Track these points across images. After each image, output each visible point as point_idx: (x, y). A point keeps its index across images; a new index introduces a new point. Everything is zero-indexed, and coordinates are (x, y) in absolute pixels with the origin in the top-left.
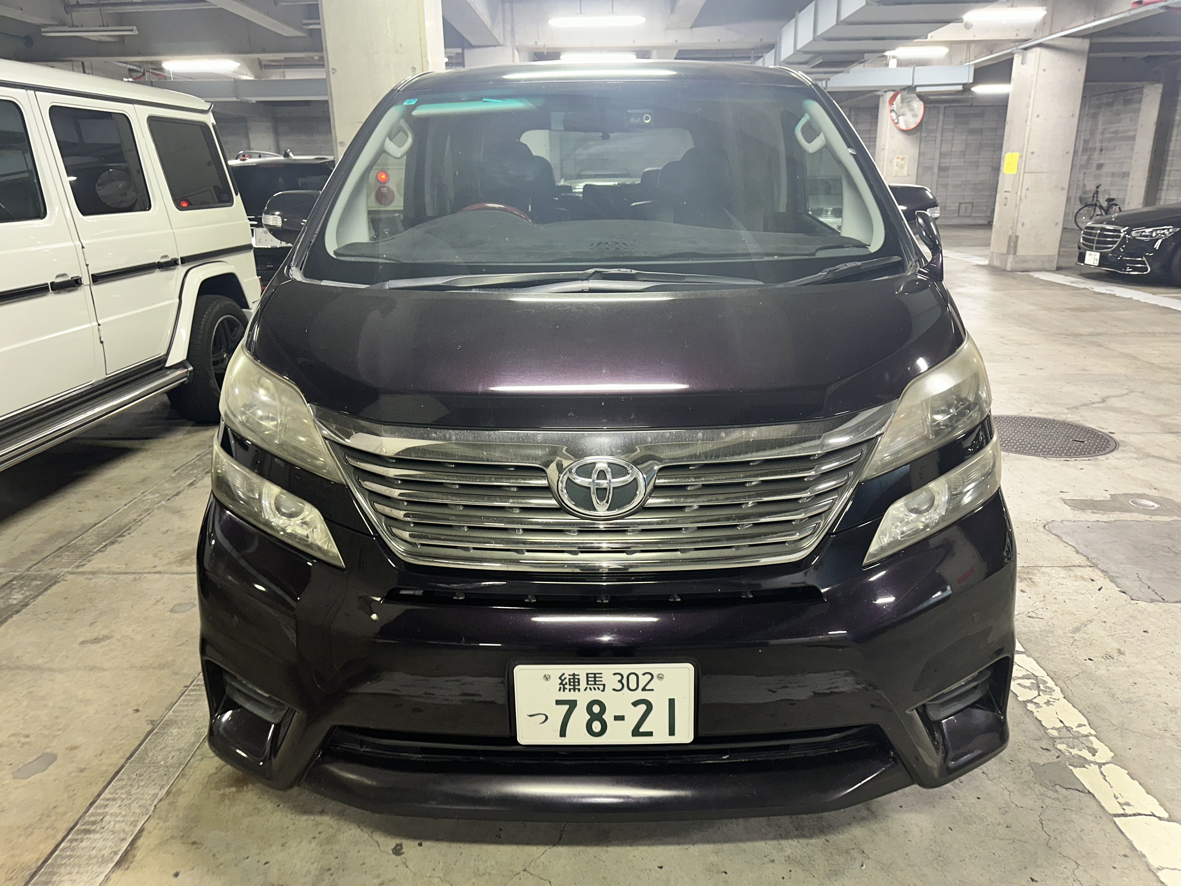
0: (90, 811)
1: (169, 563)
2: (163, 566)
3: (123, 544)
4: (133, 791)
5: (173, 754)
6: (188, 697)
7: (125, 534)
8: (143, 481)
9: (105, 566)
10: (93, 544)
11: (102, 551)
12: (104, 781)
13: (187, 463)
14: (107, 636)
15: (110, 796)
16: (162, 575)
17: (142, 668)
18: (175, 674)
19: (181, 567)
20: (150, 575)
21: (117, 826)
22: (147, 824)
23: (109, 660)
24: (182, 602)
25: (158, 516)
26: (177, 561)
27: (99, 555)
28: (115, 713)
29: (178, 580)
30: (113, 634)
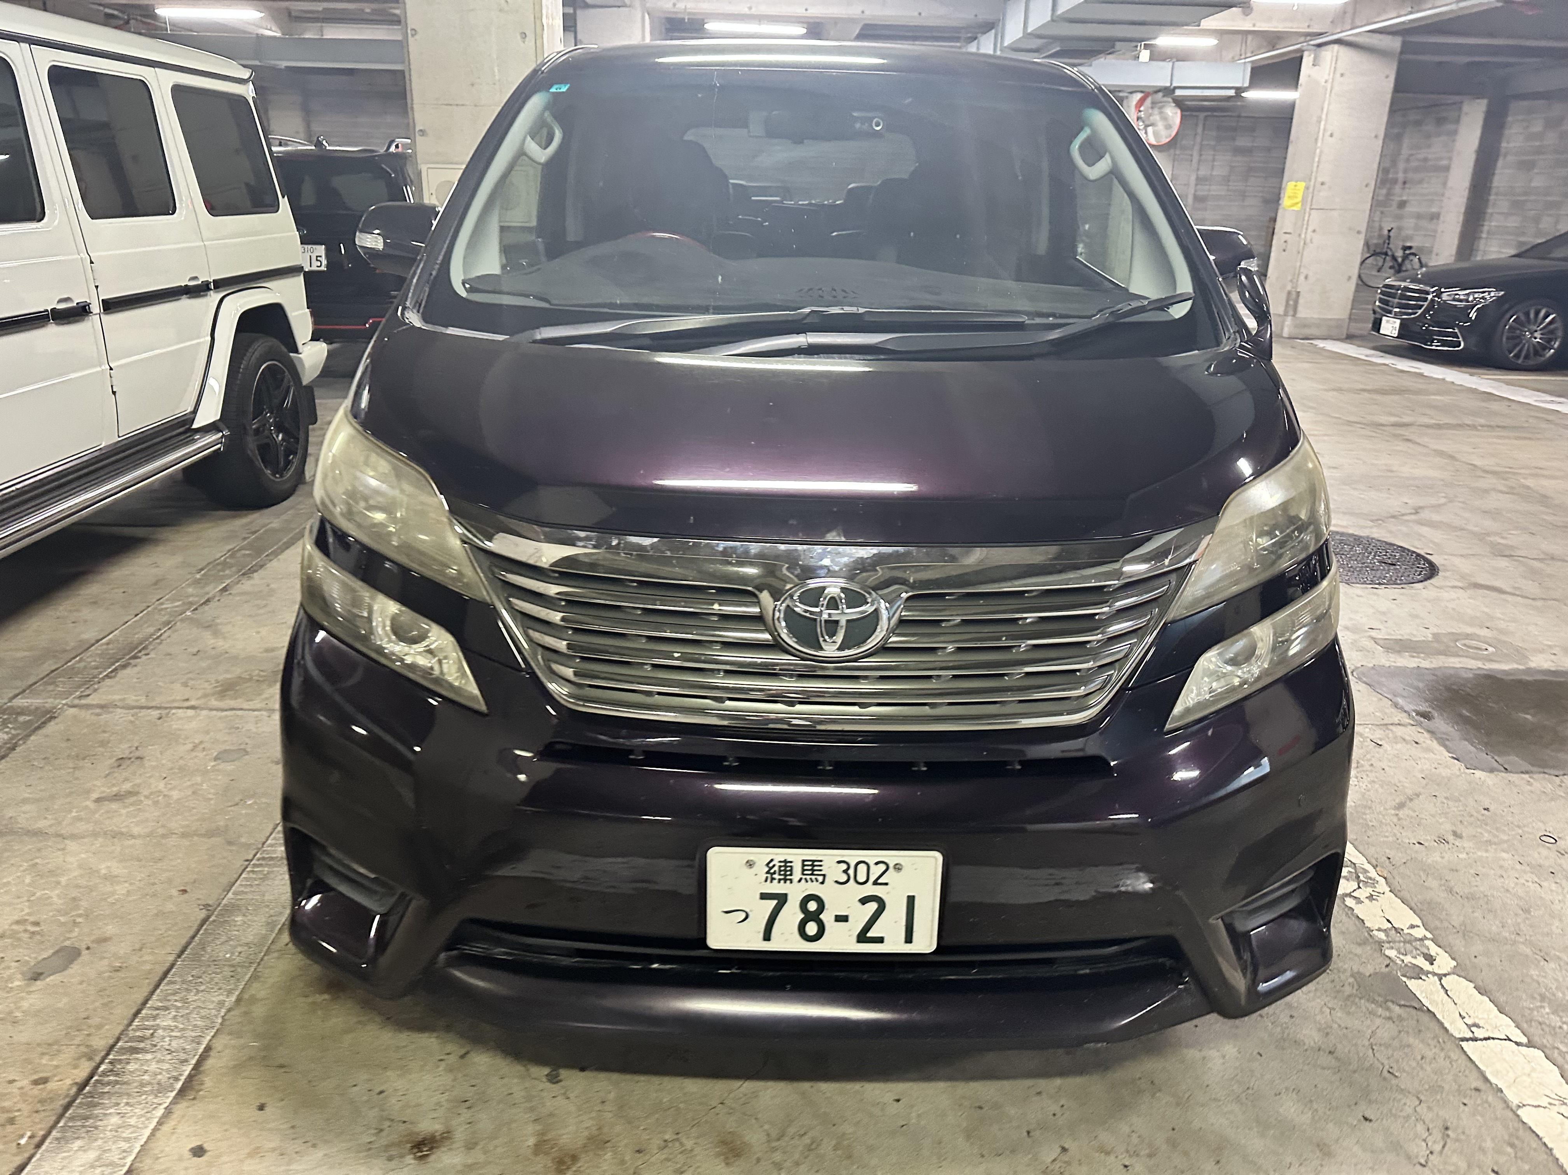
0: (135, 1024)
1: (205, 696)
2: (198, 699)
3: (138, 669)
4: (191, 997)
5: (239, 949)
6: (252, 875)
7: (140, 655)
8: (156, 583)
9: (117, 697)
10: (97, 668)
11: (110, 678)
12: (149, 984)
13: (215, 560)
14: (131, 792)
15: (160, 1004)
16: (198, 711)
17: (184, 835)
18: (230, 843)
19: (221, 700)
20: (180, 711)
21: (175, 1044)
22: (214, 1041)
23: (137, 824)
24: (228, 748)
25: (184, 631)
26: (213, 695)
27: (108, 682)
28: (154, 895)
29: (220, 718)
30: (137, 789)
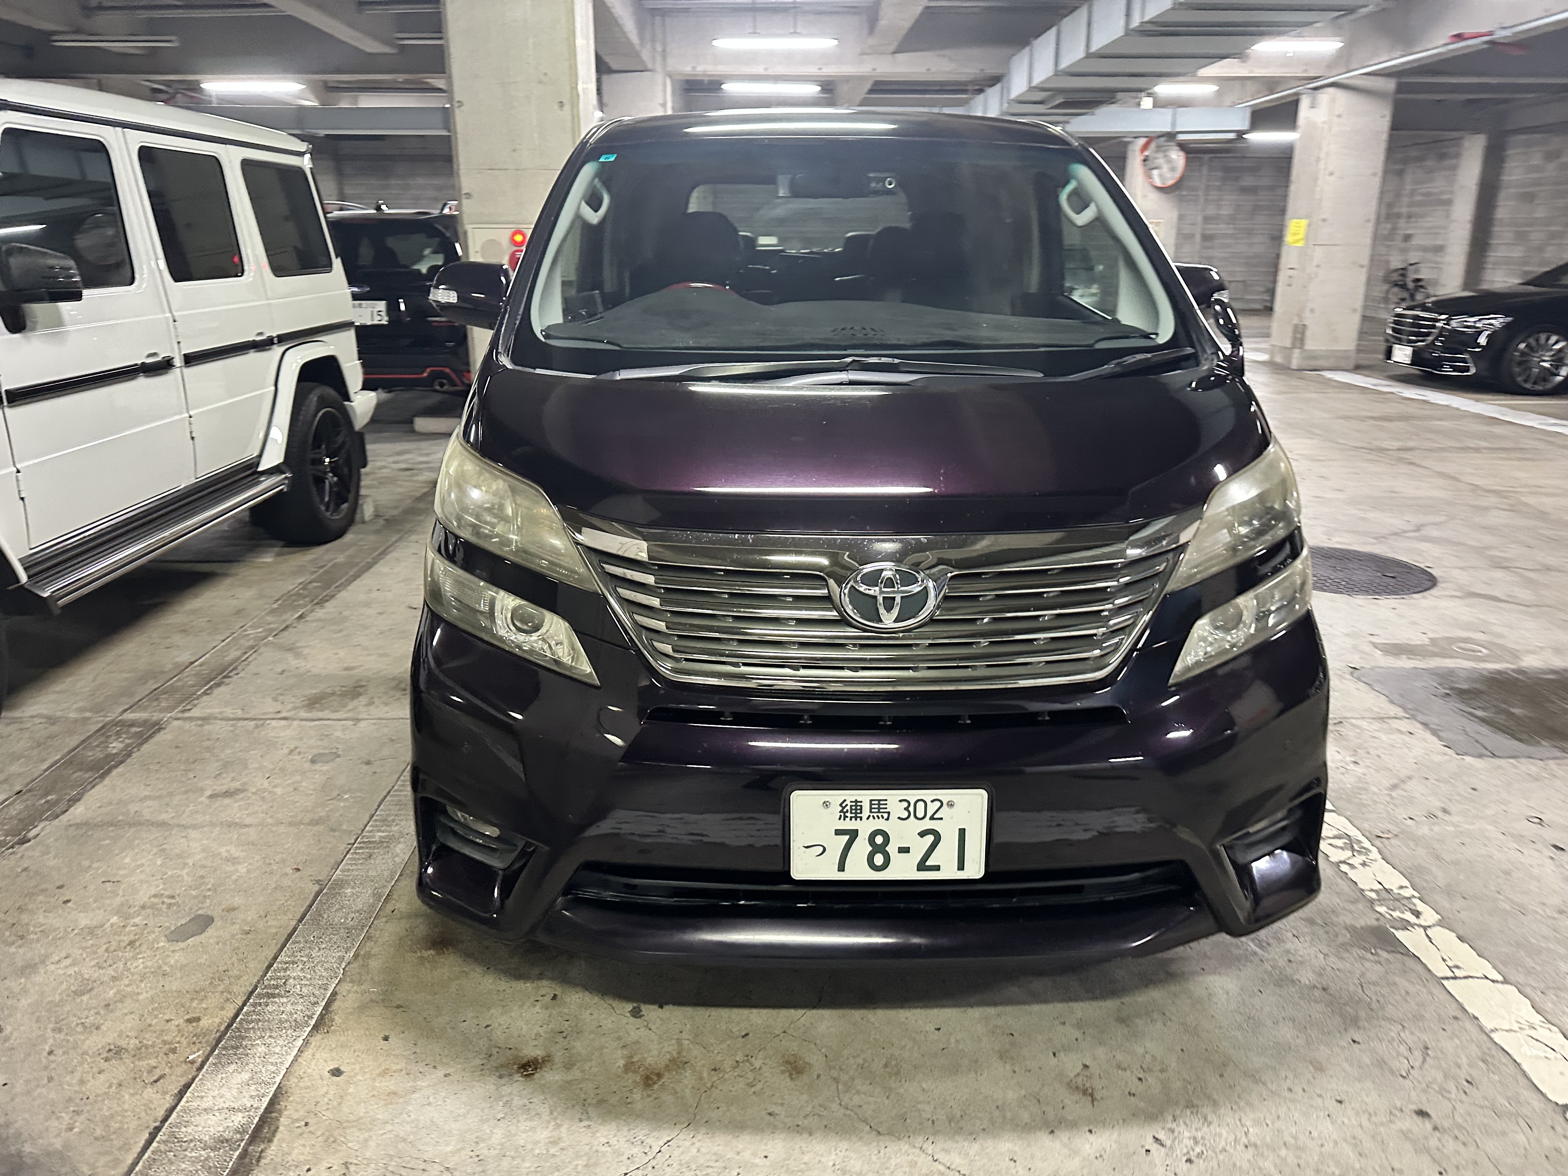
0: (269, 974)
1: (295, 709)
2: (289, 711)
3: (231, 686)
4: (315, 953)
5: (351, 915)
6: (355, 856)
7: (231, 674)
8: (239, 612)
9: (215, 711)
10: (194, 686)
11: (208, 694)
12: (277, 944)
13: (289, 592)
14: (239, 790)
15: (289, 959)
16: (290, 722)
17: (291, 824)
18: (333, 830)
19: (311, 712)
20: (274, 722)
21: (305, 990)
22: (338, 987)
23: (248, 815)
24: (321, 751)
25: (268, 654)
26: (304, 706)
27: (205, 698)
28: (271, 873)
29: (310, 727)
30: (246, 787)
